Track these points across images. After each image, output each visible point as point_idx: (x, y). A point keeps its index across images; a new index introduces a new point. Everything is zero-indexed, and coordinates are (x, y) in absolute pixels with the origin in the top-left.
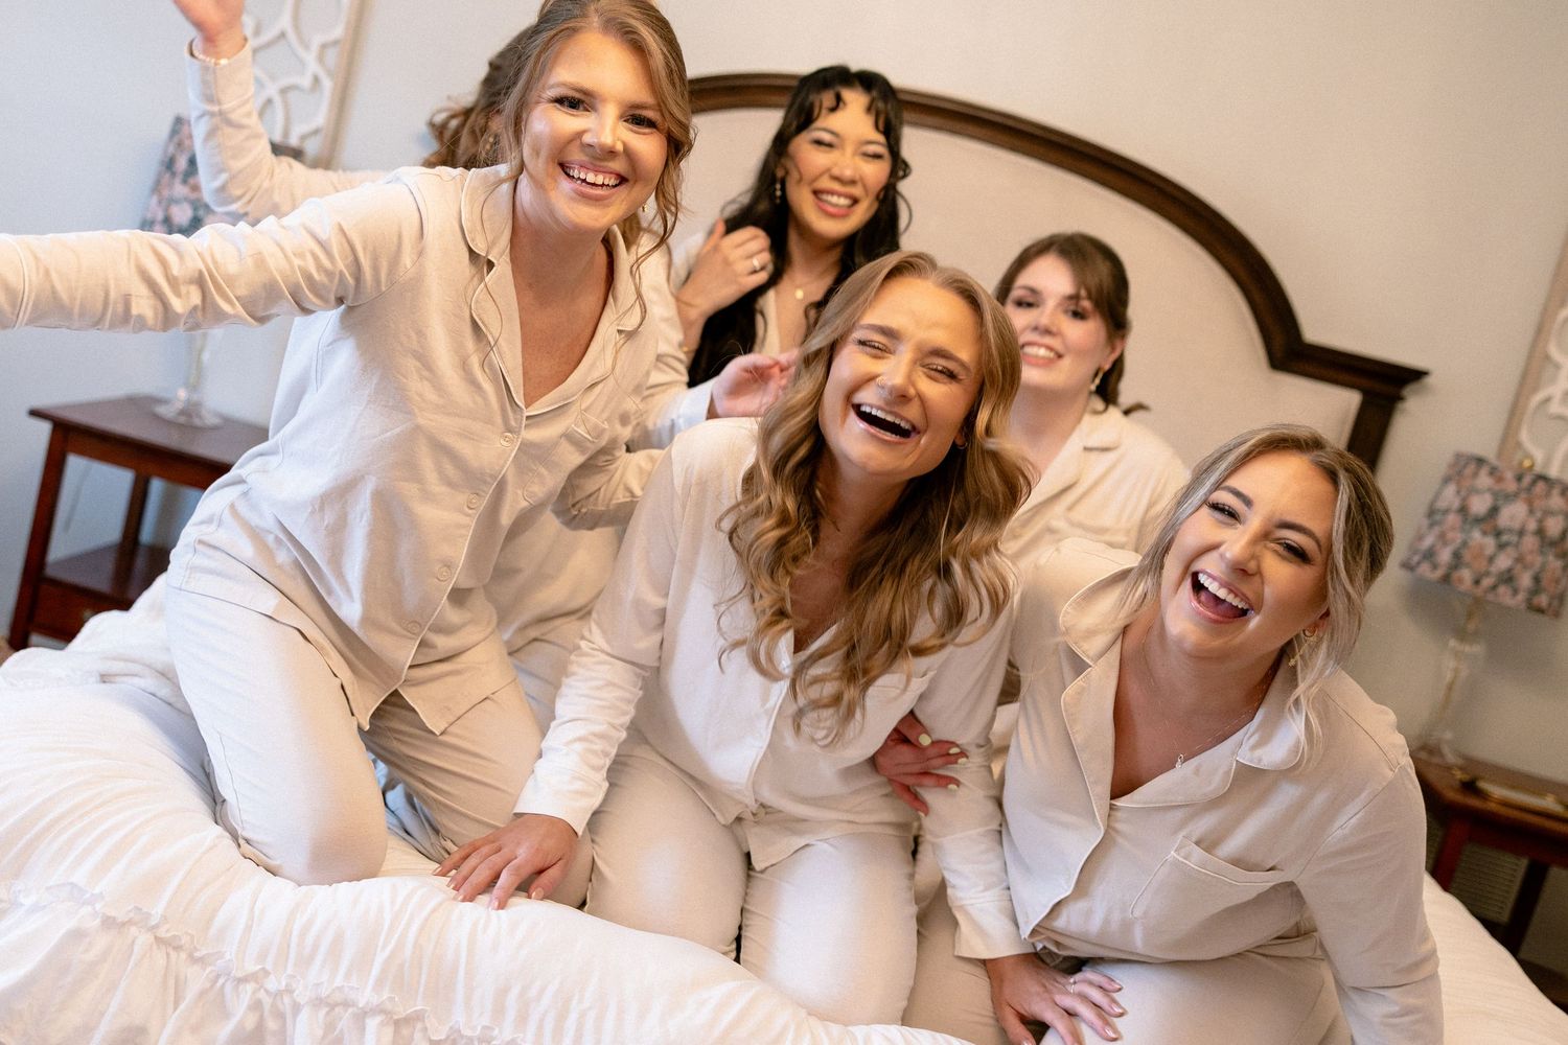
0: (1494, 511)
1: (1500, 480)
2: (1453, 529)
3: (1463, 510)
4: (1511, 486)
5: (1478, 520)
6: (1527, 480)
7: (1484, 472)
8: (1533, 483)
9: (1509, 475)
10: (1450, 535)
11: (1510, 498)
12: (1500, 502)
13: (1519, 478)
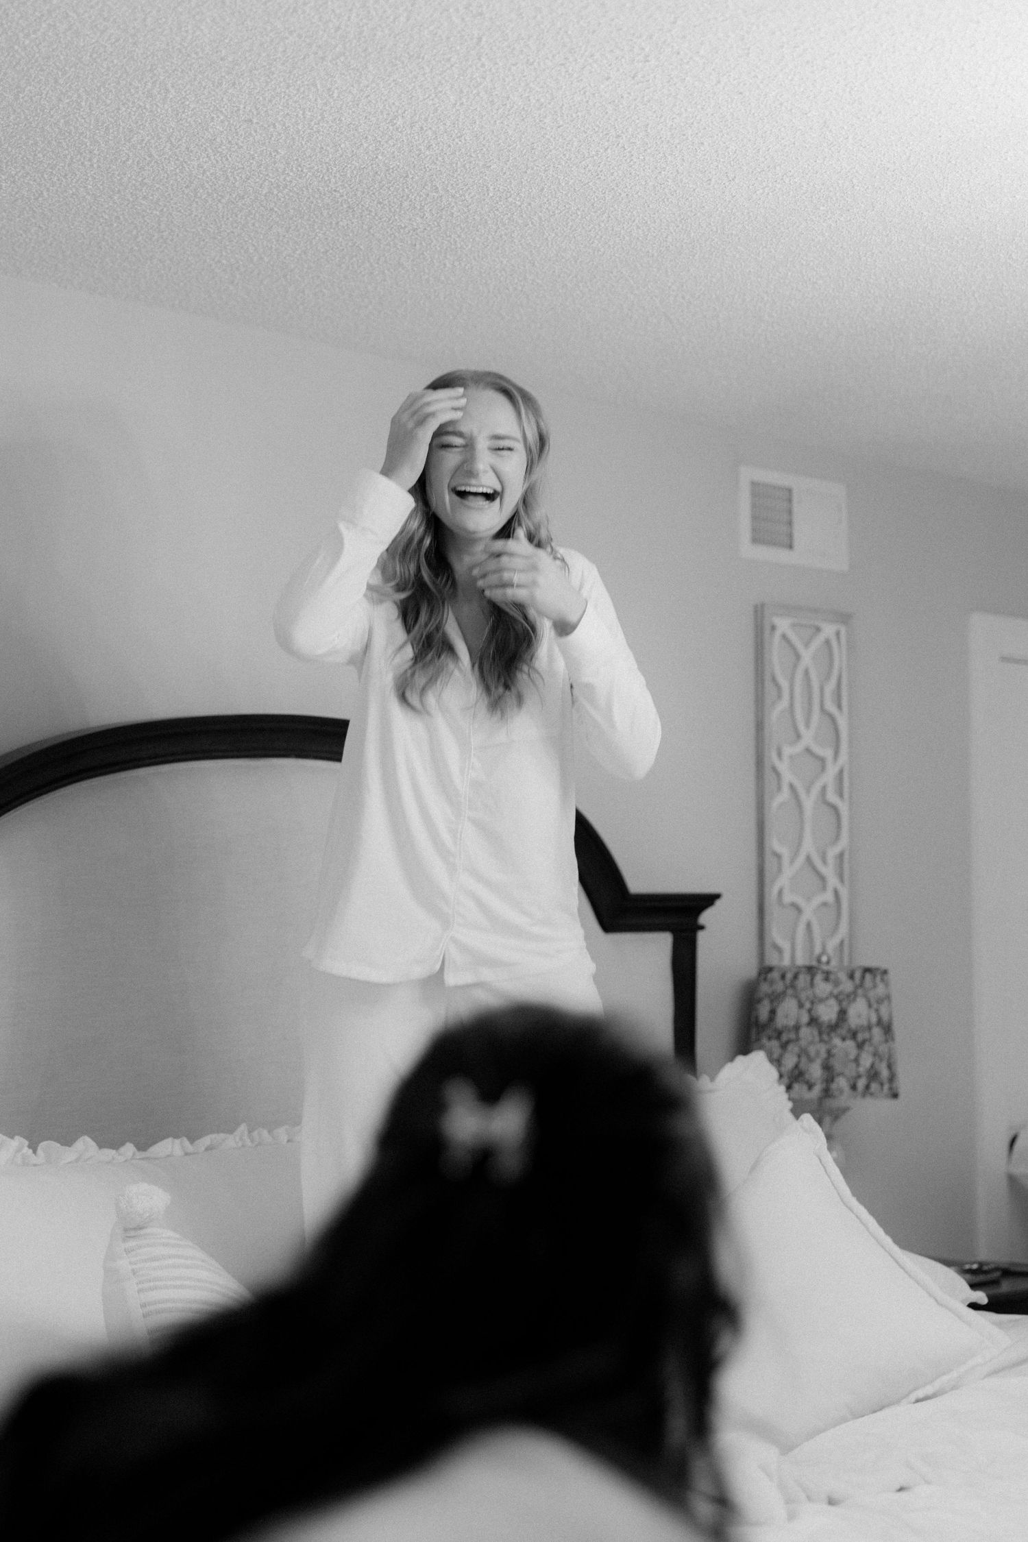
0: (842, 1013)
1: (837, 983)
2: (812, 1043)
3: (813, 1021)
4: (847, 986)
5: (834, 1027)
6: (858, 975)
7: (819, 978)
8: (863, 977)
9: (843, 976)
10: (812, 1050)
11: (852, 996)
12: (845, 1004)
13: (851, 977)
